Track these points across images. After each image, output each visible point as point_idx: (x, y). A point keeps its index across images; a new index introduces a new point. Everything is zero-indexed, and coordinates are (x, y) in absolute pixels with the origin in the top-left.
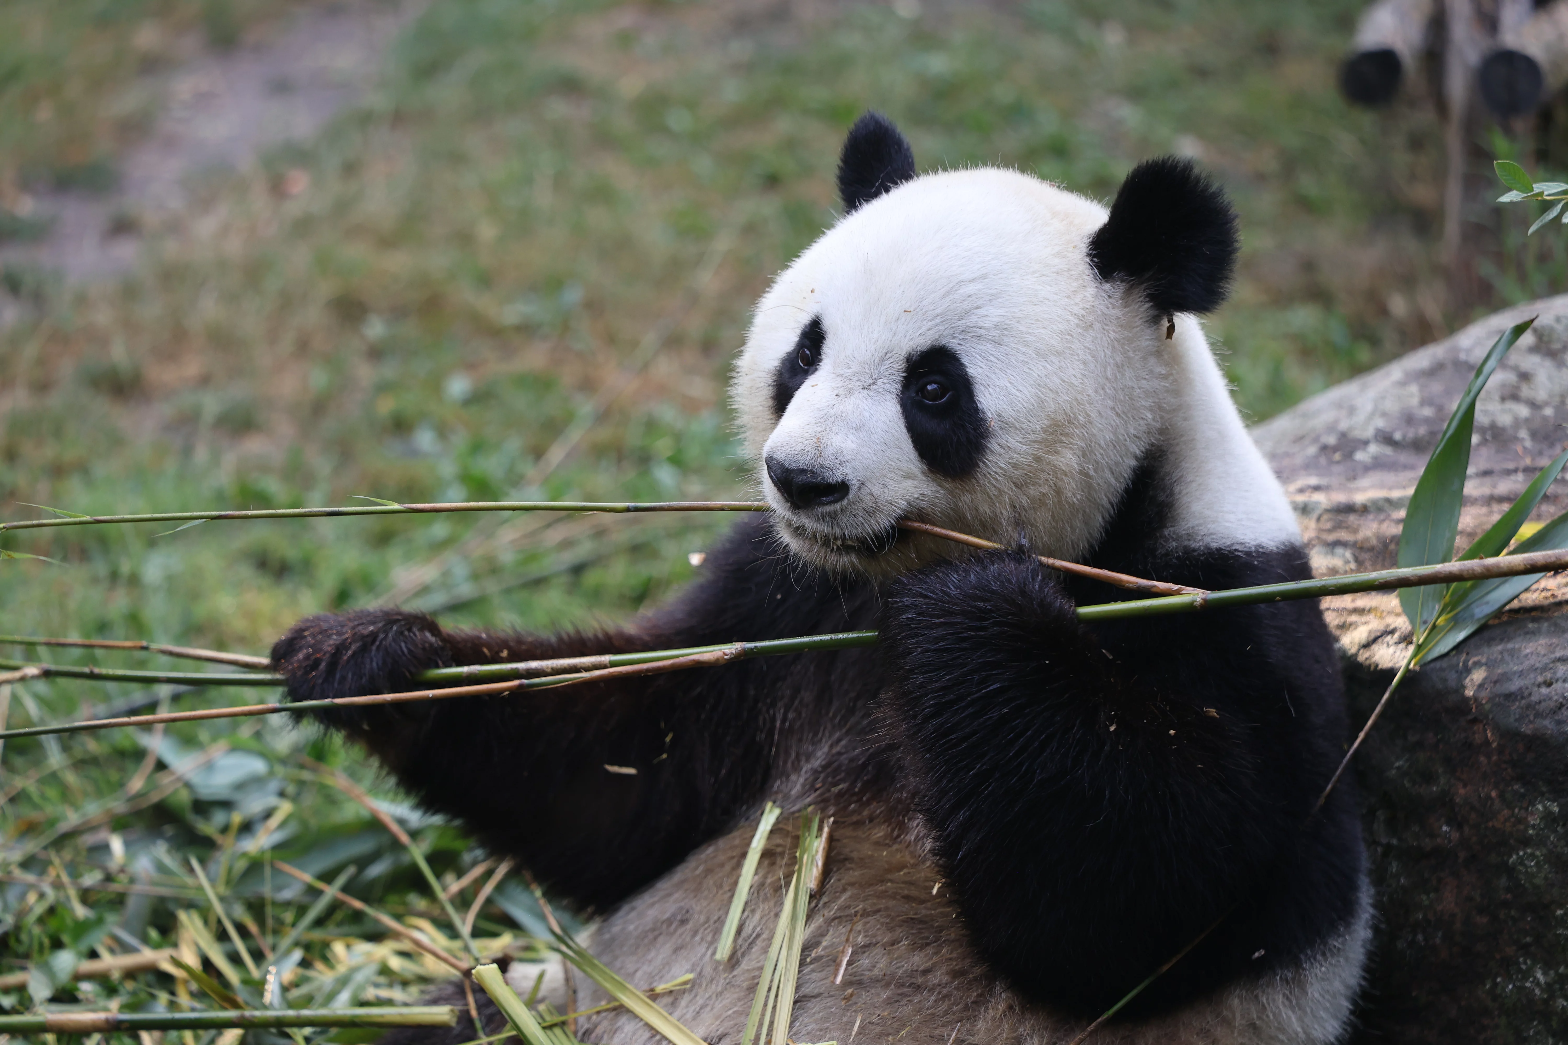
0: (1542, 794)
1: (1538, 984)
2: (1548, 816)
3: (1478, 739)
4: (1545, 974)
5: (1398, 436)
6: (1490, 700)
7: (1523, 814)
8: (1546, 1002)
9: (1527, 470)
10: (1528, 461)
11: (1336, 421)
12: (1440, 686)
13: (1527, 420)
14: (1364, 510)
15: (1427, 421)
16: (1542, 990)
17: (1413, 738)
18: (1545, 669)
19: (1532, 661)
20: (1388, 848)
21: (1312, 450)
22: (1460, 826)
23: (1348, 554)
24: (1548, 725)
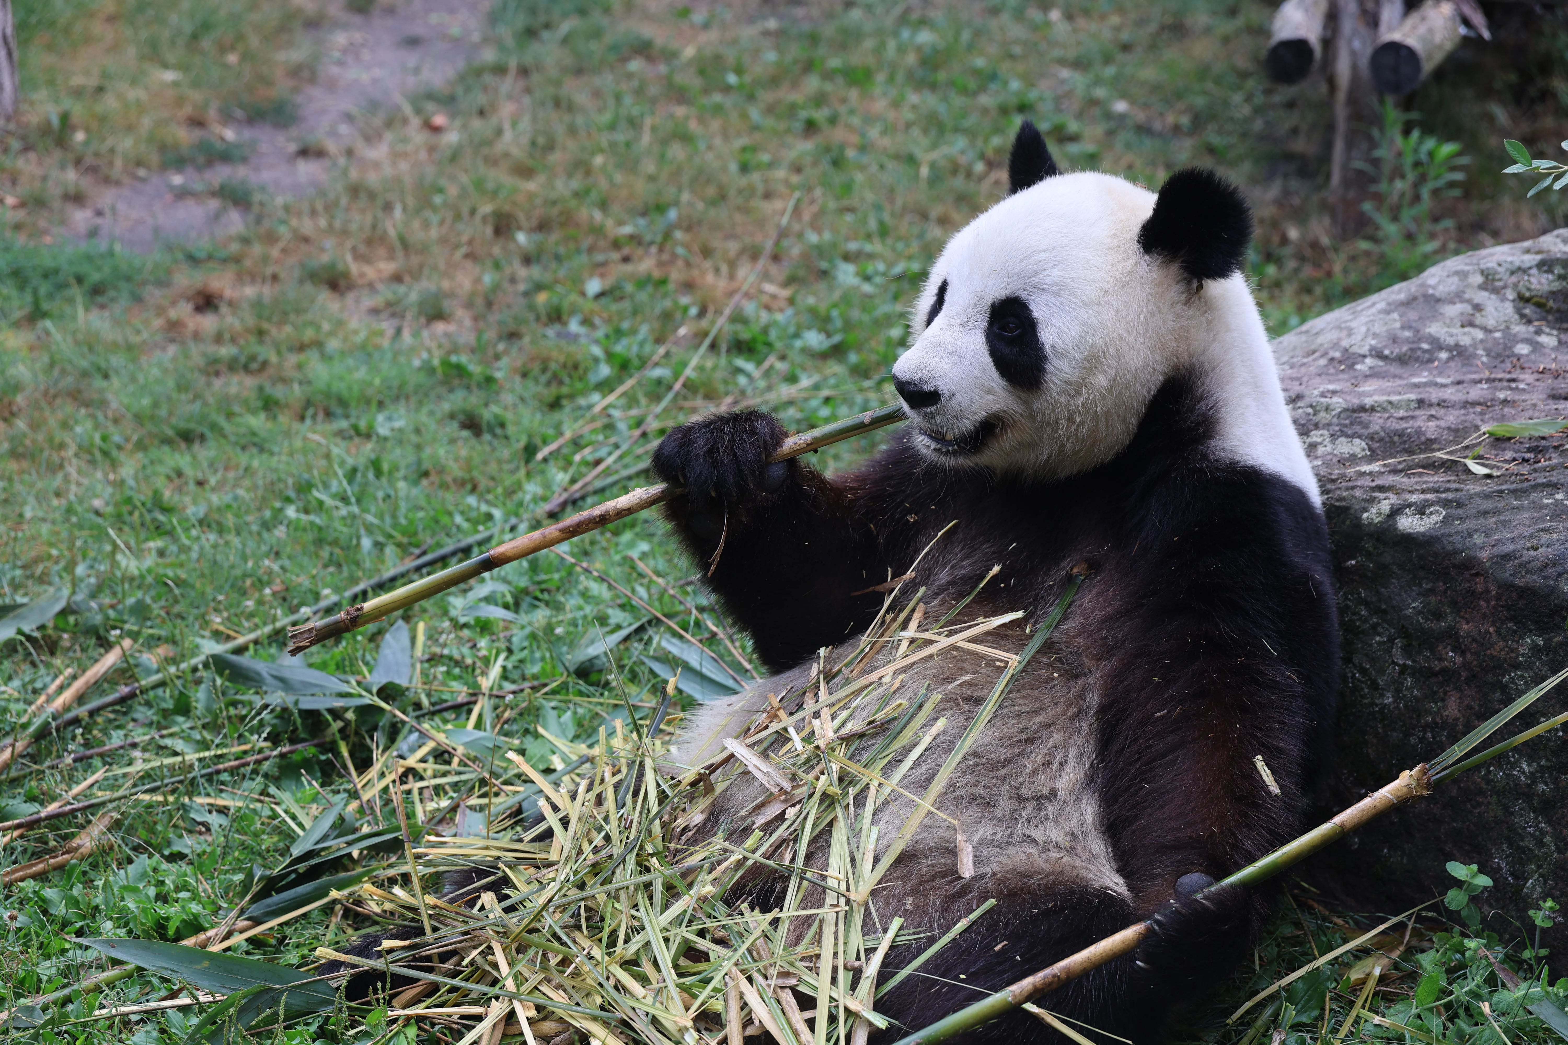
0: (1530, 631)
1: (1524, 773)
2: (1535, 648)
3: (1480, 588)
4: (1529, 765)
5: (1387, 352)
6: (1490, 559)
7: (1515, 645)
8: (1529, 786)
9: (1489, 380)
10: (1487, 374)
11: (1340, 339)
12: (1449, 548)
13: (1482, 341)
14: (1373, 409)
15: (1408, 341)
16: (1527, 778)
17: (1426, 586)
18: (1531, 537)
19: (1521, 530)
20: (1404, 668)
21: (1323, 362)
22: (1463, 653)
23: (1364, 444)
24: (1535, 579)
